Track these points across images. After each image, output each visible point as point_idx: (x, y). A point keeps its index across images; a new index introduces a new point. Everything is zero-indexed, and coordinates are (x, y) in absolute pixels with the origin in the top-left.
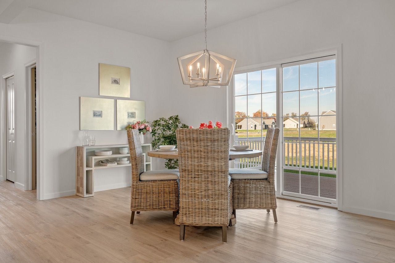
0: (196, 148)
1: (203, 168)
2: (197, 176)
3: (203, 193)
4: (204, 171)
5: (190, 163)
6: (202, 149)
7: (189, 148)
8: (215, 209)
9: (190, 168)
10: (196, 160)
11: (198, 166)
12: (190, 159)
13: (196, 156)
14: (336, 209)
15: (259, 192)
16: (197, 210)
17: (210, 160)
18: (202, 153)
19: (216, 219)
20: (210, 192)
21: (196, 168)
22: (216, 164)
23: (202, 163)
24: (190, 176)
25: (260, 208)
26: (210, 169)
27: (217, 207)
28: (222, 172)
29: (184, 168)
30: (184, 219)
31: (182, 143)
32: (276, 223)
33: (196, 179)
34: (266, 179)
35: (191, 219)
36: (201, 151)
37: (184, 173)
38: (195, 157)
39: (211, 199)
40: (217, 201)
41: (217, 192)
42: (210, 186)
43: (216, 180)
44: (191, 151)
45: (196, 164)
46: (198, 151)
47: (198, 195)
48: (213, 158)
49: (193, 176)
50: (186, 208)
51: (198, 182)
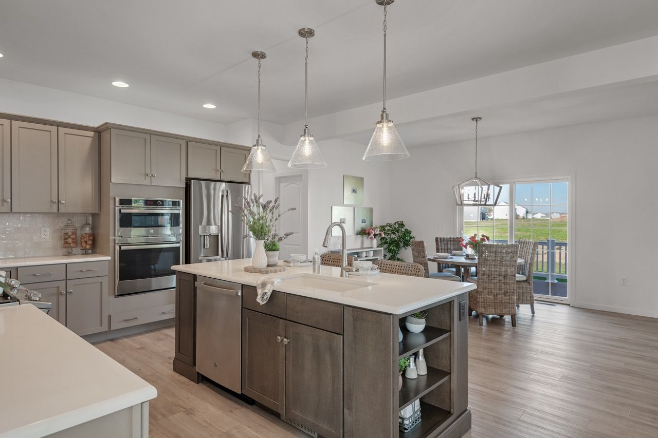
0: (494, 258)
1: (498, 273)
3: (498, 291)
4: (499, 275)
6: (499, 259)
9: (488, 273)
10: (493, 267)
11: (494, 271)
13: (493, 264)
14: (569, 305)
15: (521, 291)
16: (493, 304)
18: (498, 262)
19: (508, 310)
20: (503, 291)
21: (493, 273)
22: (508, 270)
23: (498, 269)
24: (487, 279)
25: (526, 304)
26: (503, 274)
27: (508, 302)
28: (512, 276)
30: (483, 310)
32: (533, 316)
34: (526, 281)
35: (488, 310)
36: (498, 260)
40: (508, 297)
41: (508, 291)
42: (503, 286)
43: (508, 282)
44: (490, 261)
45: (493, 270)
46: (495, 260)
47: (494, 293)
48: (506, 266)
49: (490, 278)
50: (484, 302)
51: (494, 283)
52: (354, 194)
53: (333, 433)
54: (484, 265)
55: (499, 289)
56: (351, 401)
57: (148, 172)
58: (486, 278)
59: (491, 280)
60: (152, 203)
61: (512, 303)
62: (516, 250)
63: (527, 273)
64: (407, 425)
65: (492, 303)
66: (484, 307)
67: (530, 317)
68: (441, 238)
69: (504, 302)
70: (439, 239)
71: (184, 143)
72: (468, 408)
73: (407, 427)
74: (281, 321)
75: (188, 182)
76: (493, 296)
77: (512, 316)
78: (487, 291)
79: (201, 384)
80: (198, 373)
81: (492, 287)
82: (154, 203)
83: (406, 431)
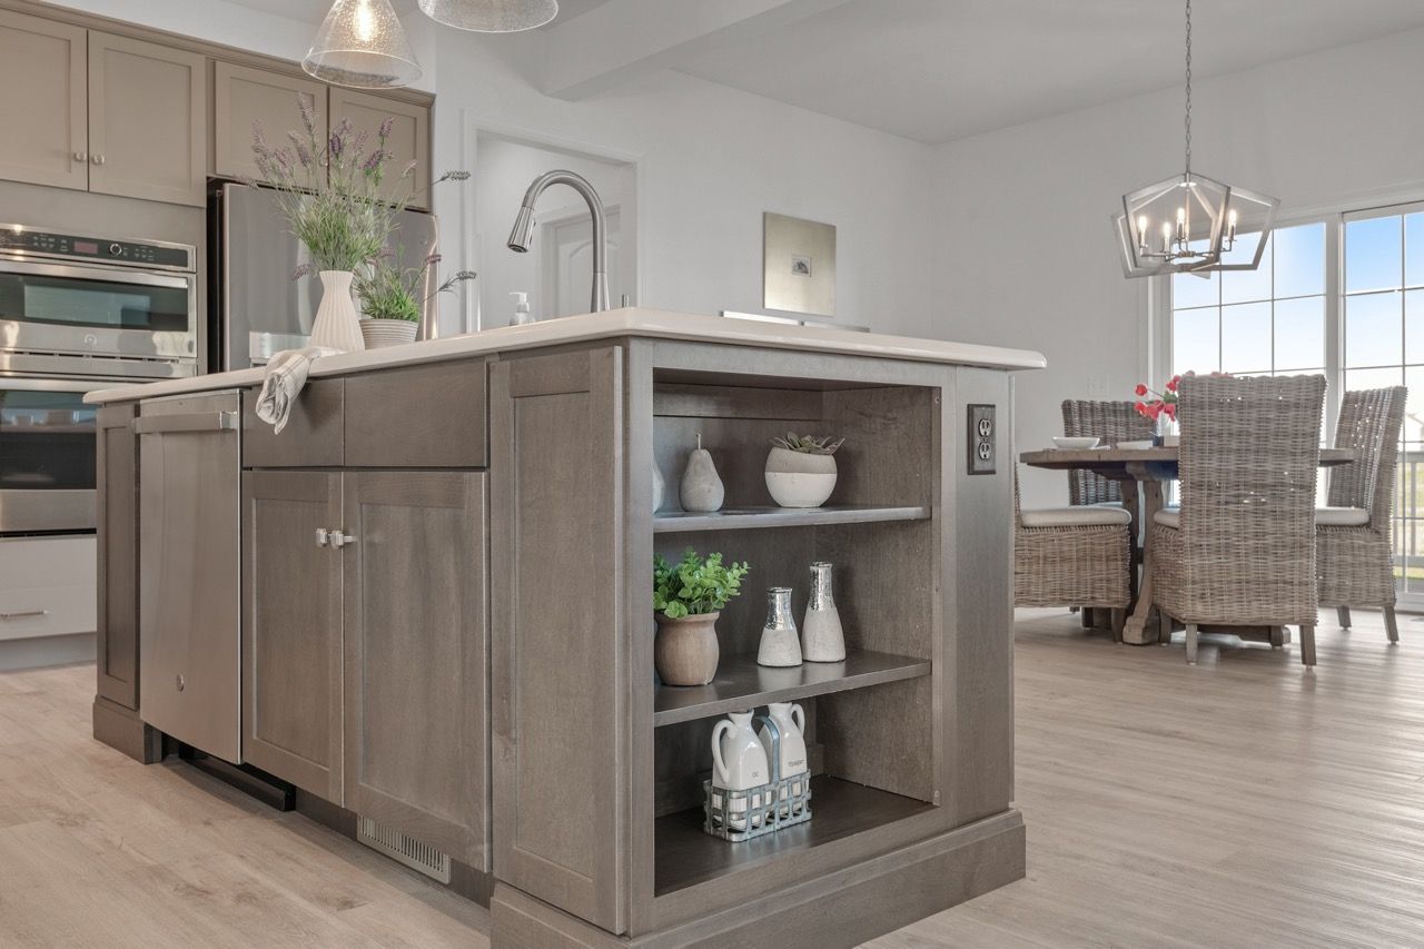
0: (1235, 427)
1: (1250, 479)
2: (1232, 499)
4: (1256, 486)
5: (1215, 464)
6: (1253, 428)
7: (1216, 426)
8: (1285, 582)
9: (1214, 479)
10: (1233, 457)
11: (1238, 473)
12: (1216, 456)
13: (1234, 445)
16: (1234, 586)
17: (1270, 458)
18: (1252, 440)
19: (1288, 606)
20: (1270, 540)
21: (1233, 478)
23: (1250, 466)
24: (1214, 500)
26: (1270, 480)
27: (1288, 577)
29: (1197, 479)
30: (1199, 607)
31: (1197, 414)
32: (1393, 646)
33: (1231, 507)
34: (1367, 525)
36: (1249, 434)
37: (1197, 494)
38: (1229, 451)
39: (1271, 558)
40: (1288, 563)
41: (1288, 539)
42: (1269, 524)
43: (1287, 508)
44: (1220, 435)
45: (1233, 467)
46: (1240, 434)
47: (1237, 547)
48: (1280, 453)
49: (1223, 499)
50: (1203, 581)
51: (1237, 514)
52: (800, 277)
53: (463, 830)
54: (1202, 451)
55: (1256, 535)
56: (509, 704)
57: (79, 148)
58: (1209, 495)
59: (1227, 503)
60: (94, 248)
61: (1300, 584)
62: (1313, 395)
63: (1370, 502)
64: (741, 816)
65: (1229, 582)
66: (1203, 596)
67: (1383, 649)
68: (1080, 403)
69: (1271, 578)
70: (1075, 407)
71: (199, 65)
72: (1011, 805)
73: (740, 824)
74: (332, 476)
75: (215, 185)
76: (1232, 559)
77: (1302, 628)
78: (1213, 541)
79: (159, 766)
80: (148, 728)
81: (1232, 529)
82: (99, 249)
83: (734, 838)
